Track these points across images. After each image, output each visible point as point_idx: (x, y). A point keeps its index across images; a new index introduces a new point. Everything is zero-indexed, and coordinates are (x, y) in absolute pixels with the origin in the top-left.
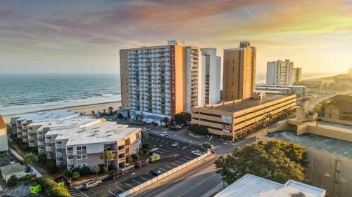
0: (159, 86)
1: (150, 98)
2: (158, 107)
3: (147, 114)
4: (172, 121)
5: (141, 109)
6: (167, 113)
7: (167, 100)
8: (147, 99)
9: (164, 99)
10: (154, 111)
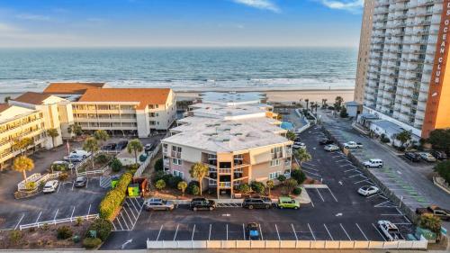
0: (414, 66)
1: (393, 91)
2: (404, 109)
3: (384, 117)
4: (422, 141)
5: (378, 106)
6: (417, 122)
7: (422, 96)
8: (389, 91)
9: (416, 94)
10: (395, 113)
